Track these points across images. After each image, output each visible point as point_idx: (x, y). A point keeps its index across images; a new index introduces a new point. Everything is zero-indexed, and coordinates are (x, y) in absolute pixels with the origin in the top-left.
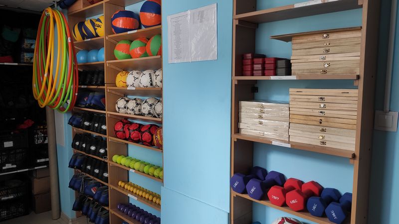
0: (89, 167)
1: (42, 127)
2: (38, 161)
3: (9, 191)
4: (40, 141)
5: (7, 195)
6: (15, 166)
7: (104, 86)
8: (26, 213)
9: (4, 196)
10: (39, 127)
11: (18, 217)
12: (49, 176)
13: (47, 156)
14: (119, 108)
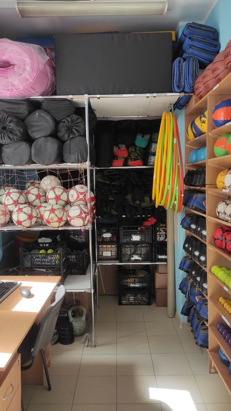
0: (194, 273)
1: (164, 225)
2: (160, 257)
3: (137, 280)
4: (162, 239)
5: (134, 283)
6: (140, 259)
7: (205, 186)
8: (149, 304)
9: (132, 283)
10: (161, 225)
11: (142, 305)
12: (167, 273)
13: (165, 254)
14: (219, 213)
